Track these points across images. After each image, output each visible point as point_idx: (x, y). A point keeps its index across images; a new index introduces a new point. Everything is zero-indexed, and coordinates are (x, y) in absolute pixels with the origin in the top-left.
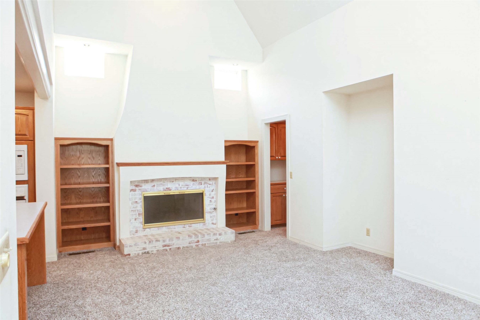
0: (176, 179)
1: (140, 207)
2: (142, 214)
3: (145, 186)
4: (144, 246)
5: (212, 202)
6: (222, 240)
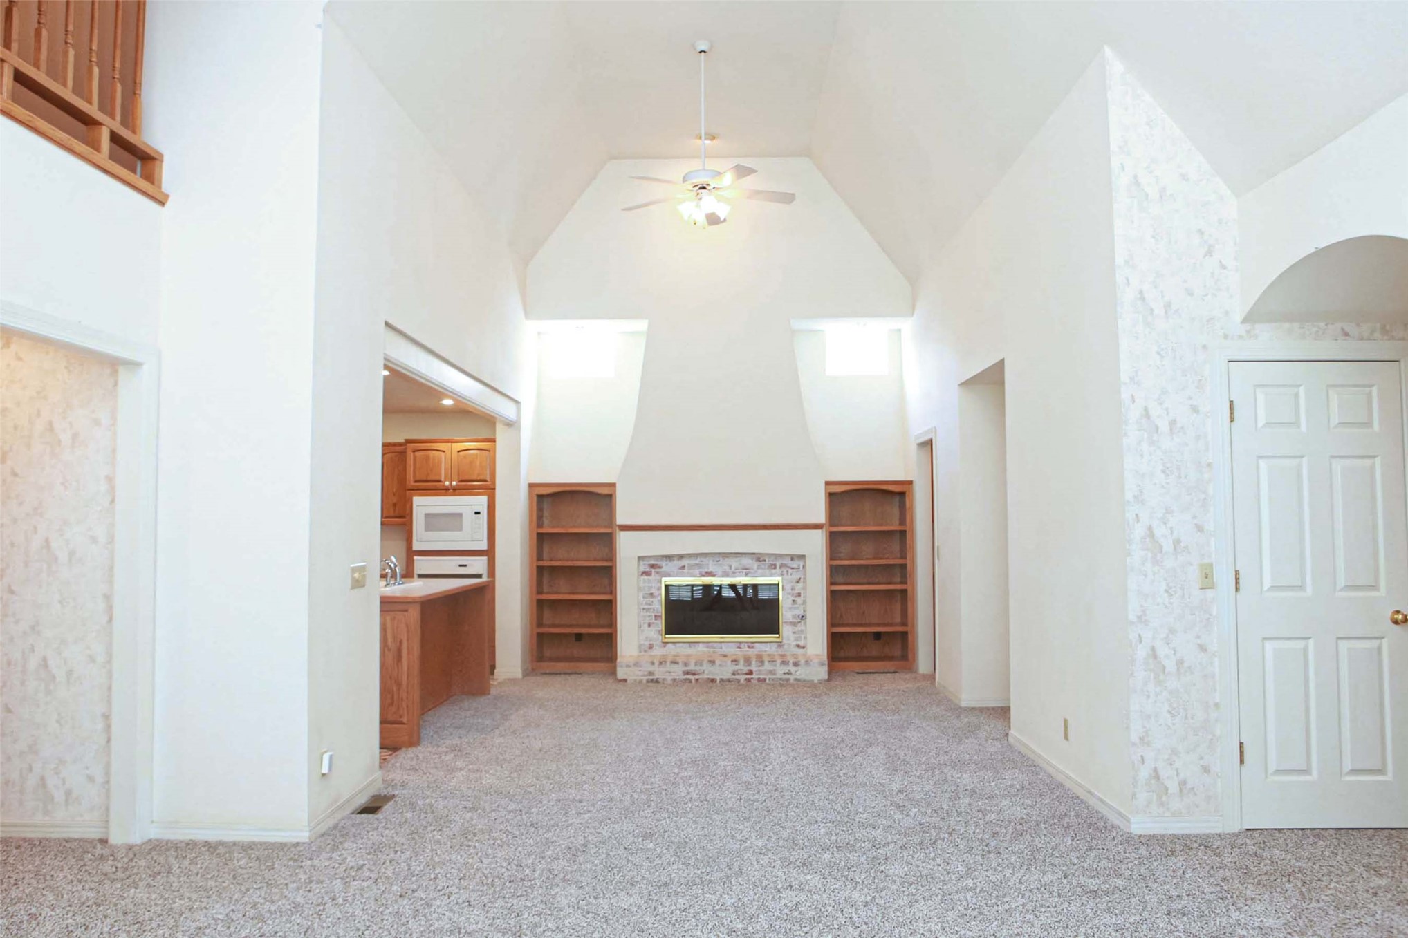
1: (659, 606)
2: (661, 616)
3: (667, 566)
4: (651, 668)
5: (797, 603)
6: (800, 675)
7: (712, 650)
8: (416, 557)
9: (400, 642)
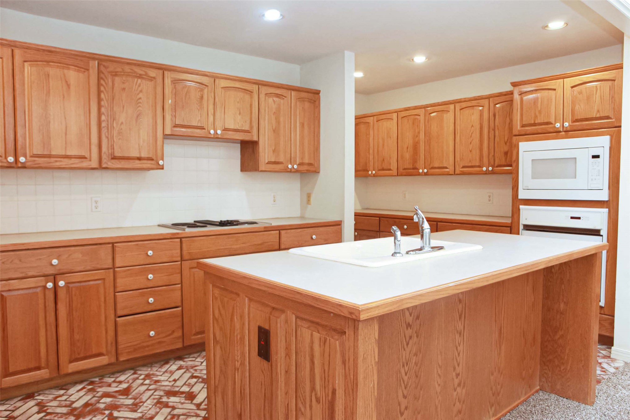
8: (521, 207)
9: (334, 392)
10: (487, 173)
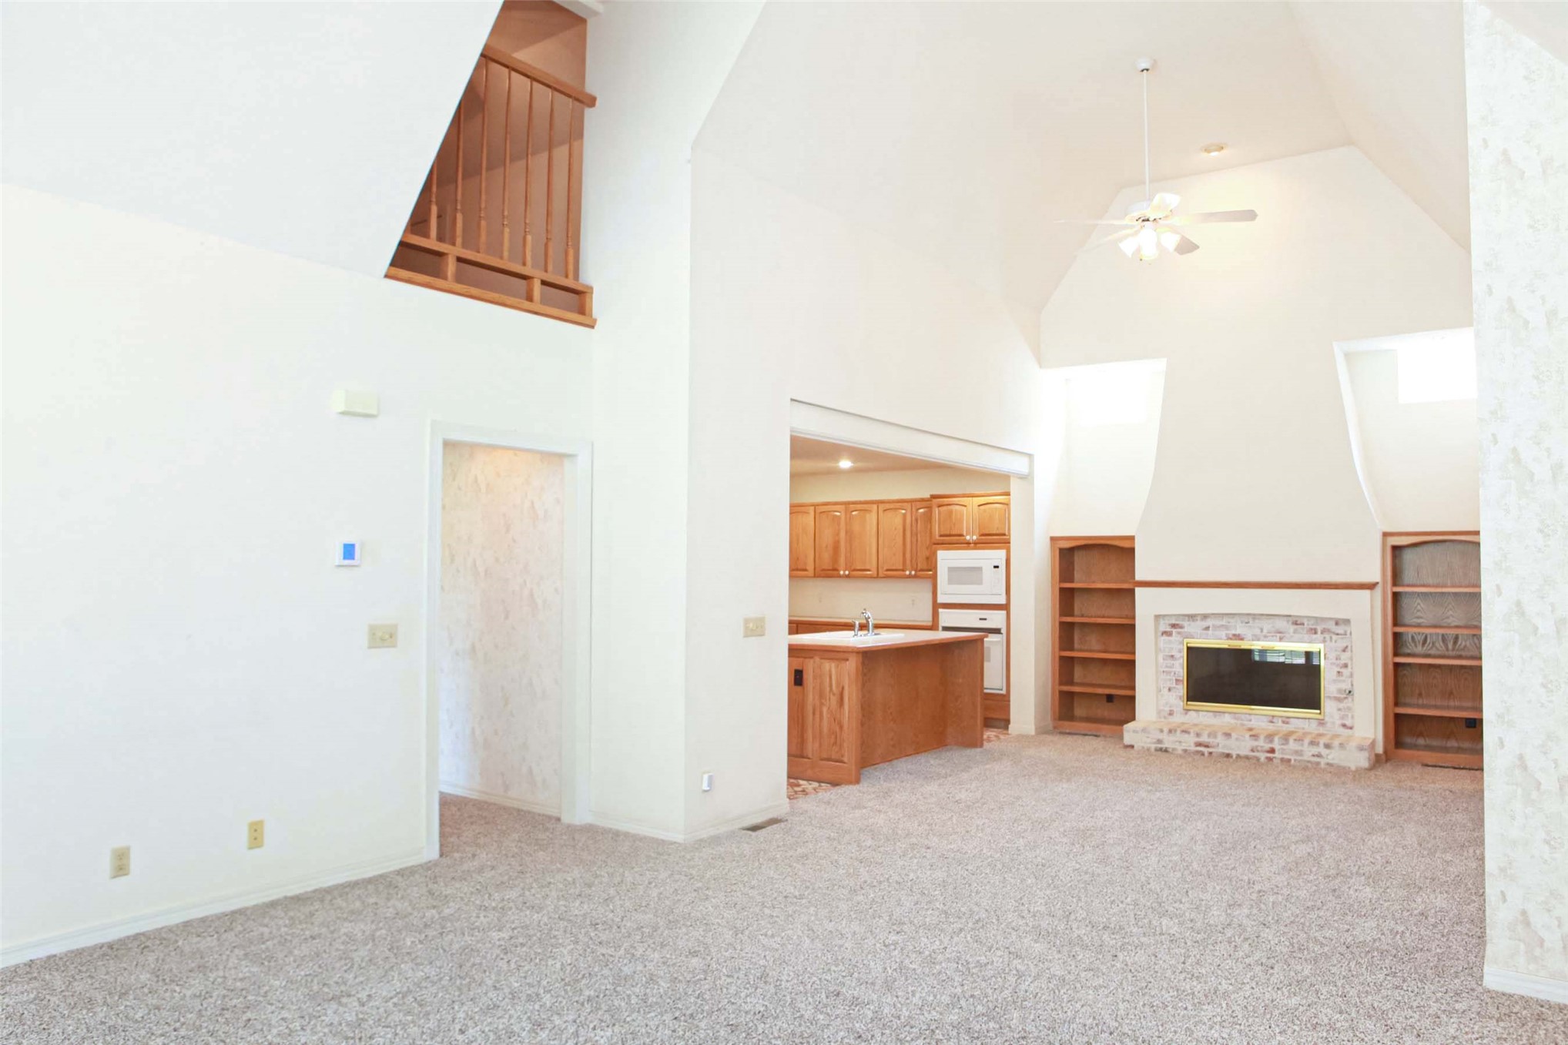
0: (1254, 616)
1: (1180, 668)
2: (1183, 681)
3: (1190, 627)
4: (1160, 736)
5: (1342, 676)
6: (1333, 759)
7: (1239, 722)
8: (940, 610)
9: (843, 688)
10: (910, 576)
